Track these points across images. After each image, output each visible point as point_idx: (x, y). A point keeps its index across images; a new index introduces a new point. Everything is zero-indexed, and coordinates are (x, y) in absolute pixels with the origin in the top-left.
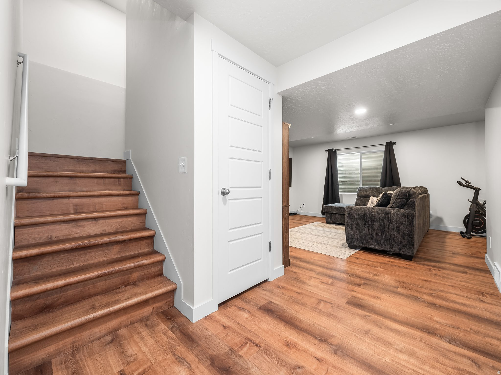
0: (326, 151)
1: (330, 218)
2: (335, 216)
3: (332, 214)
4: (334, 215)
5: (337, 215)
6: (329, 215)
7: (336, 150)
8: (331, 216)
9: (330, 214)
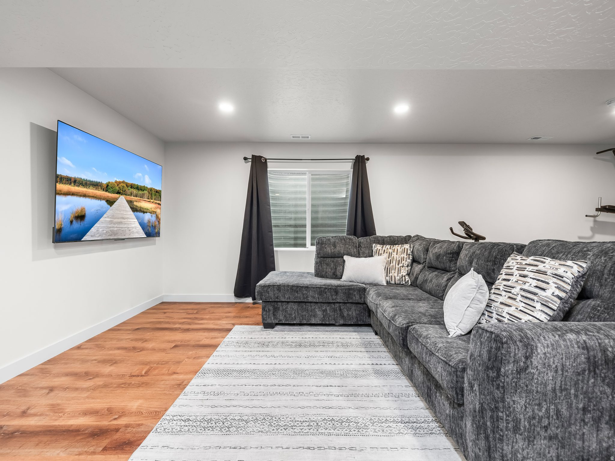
0: (245, 159)
1: (274, 315)
2: (287, 308)
3: (280, 304)
4: (282, 306)
5: (290, 306)
6: (271, 308)
7: (266, 160)
8: (276, 309)
9: (273, 304)
